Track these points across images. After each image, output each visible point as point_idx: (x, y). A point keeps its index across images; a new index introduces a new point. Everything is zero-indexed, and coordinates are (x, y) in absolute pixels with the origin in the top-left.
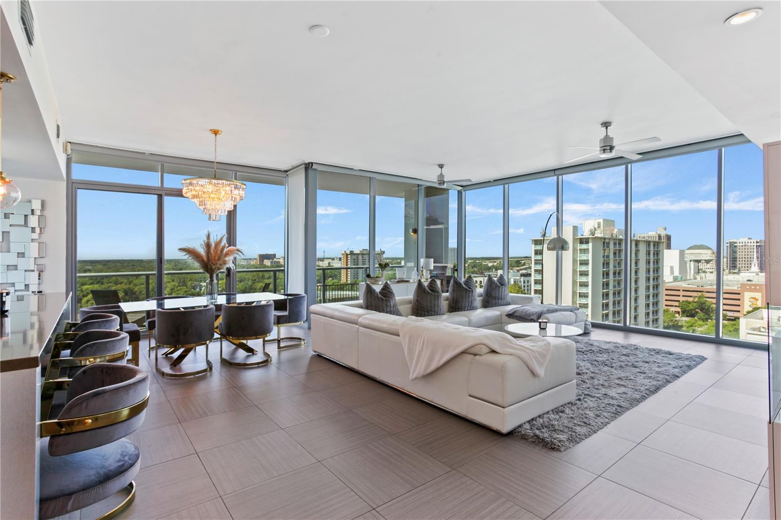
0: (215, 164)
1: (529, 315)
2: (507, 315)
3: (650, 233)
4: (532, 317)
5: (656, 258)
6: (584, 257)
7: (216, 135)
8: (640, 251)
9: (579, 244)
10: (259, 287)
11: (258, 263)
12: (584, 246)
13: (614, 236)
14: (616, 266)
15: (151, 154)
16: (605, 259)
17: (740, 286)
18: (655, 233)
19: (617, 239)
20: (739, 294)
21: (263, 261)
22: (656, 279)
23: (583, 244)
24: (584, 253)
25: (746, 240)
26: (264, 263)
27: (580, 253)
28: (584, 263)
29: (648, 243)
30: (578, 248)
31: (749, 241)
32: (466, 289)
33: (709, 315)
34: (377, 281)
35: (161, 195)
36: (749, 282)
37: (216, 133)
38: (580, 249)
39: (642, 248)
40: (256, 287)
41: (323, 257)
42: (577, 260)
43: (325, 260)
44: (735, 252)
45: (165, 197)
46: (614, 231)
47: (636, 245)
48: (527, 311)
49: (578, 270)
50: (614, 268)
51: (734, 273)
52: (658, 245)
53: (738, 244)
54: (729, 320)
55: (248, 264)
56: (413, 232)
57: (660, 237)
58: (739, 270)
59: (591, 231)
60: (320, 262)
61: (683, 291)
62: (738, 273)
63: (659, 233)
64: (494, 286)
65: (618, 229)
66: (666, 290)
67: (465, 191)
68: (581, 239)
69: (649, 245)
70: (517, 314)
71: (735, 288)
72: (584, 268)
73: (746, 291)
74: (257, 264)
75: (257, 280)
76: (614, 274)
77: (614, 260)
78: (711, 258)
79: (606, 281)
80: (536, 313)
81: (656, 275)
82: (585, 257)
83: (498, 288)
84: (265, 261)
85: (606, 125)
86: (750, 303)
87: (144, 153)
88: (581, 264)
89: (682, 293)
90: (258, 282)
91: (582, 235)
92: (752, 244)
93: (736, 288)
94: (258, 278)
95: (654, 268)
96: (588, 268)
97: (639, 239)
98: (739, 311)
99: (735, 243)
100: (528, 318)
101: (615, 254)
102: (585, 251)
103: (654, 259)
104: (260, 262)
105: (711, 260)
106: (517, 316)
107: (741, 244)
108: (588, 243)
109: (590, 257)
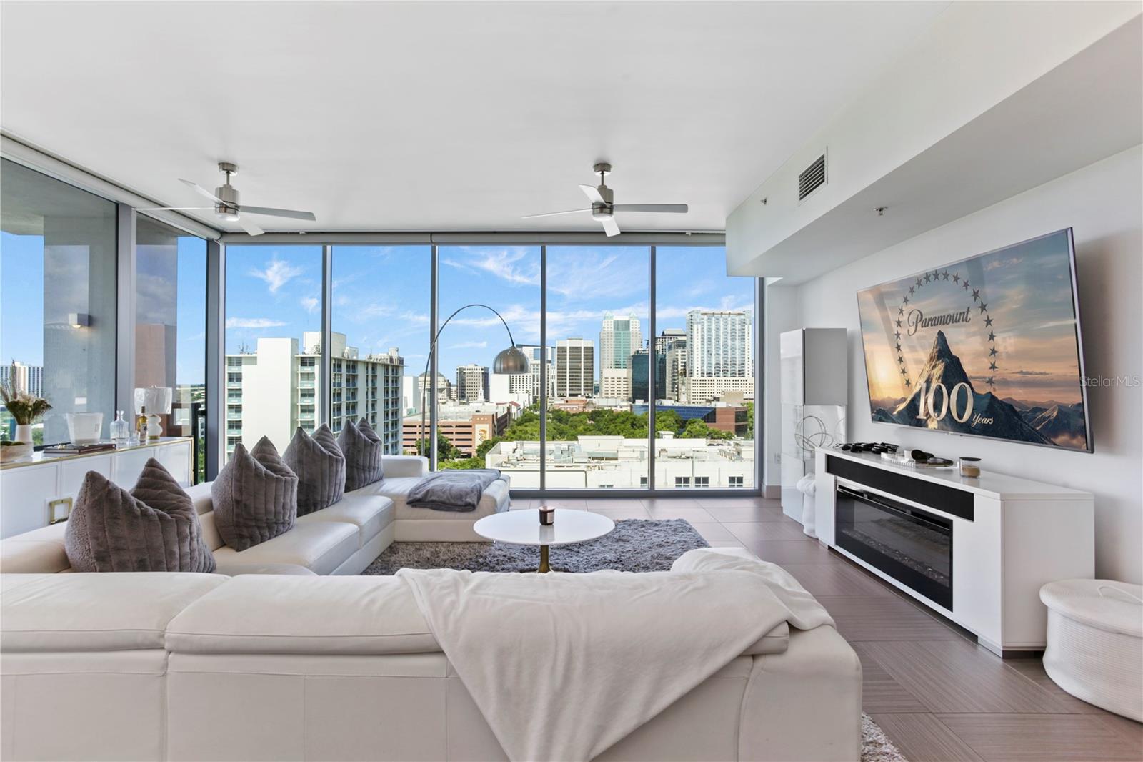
1: (460, 496)
2: (409, 503)
3: (381, 354)
4: (468, 500)
5: (395, 386)
6: (307, 385)
8: (378, 377)
9: (300, 366)
12: (308, 369)
13: (346, 356)
14: (349, 397)
16: (336, 388)
17: (471, 417)
18: (385, 355)
19: (350, 361)
20: (471, 427)
22: (395, 413)
23: (306, 365)
24: (308, 380)
25: (473, 366)
27: (302, 380)
28: (308, 394)
29: (386, 367)
30: (299, 372)
31: (476, 368)
32: (330, 456)
33: (445, 453)
34: (13, 455)
36: (478, 414)
38: (301, 374)
39: (380, 372)
42: (298, 390)
44: (464, 380)
46: (345, 349)
47: (373, 369)
48: (450, 490)
49: (299, 404)
50: (347, 400)
51: (464, 403)
52: (396, 370)
53: (466, 371)
54: (463, 457)
56: (78, 324)
57: (391, 360)
58: (468, 400)
59: (317, 348)
61: (457, 427)
62: (468, 403)
63: (390, 354)
64: (361, 445)
65: (350, 347)
66: (404, 426)
67: (226, 244)
68: (302, 358)
69: (387, 370)
70: (433, 498)
71: (466, 421)
72: (307, 401)
73: (477, 423)
76: (347, 409)
77: (347, 389)
78: (443, 387)
79: (338, 419)
80: (472, 491)
81: (395, 408)
82: (309, 385)
83: (369, 449)
85: (603, 167)
86: (480, 437)
88: (303, 395)
89: (455, 430)
91: (304, 353)
92: (478, 371)
93: (468, 421)
95: (393, 399)
96: (314, 401)
97: (375, 361)
98: (471, 446)
99: (464, 369)
100: (460, 503)
101: (348, 381)
102: (309, 376)
103: (393, 388)
105: (443, 389)
106: (433, 501)
107: (469, 371)
108: (314, 365)
109: (316, 385)
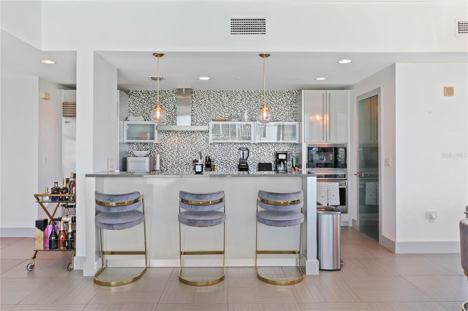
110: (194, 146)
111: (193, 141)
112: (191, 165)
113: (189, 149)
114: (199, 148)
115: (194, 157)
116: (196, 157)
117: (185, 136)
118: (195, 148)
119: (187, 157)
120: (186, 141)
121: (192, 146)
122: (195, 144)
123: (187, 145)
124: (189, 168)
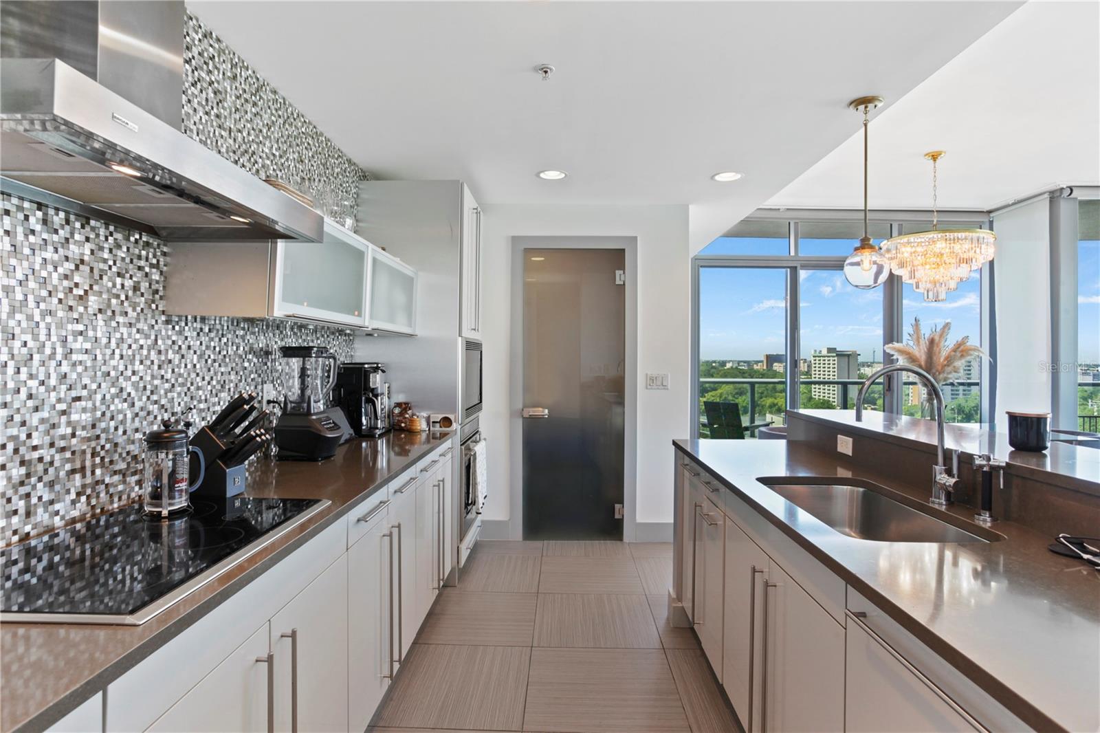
0: (935, 213)
7: (935, 160)
10: (768, 404)
11: (765, 368)
15: (788, 209)
21: (772, 366)
26: (775, 368)
35: (796, 267)
37: (934, 157)
40: (763, 403)
41: (872, 361)
43: (875, 365)
45: (801, 271)
55: (750, 370)
60: (866, 369)
74: (764, 370)
75: (765, 392)
84: (775, 364)
87: (779, 209)
90: (766, 397)
94: (767, 389)
104: (767, 367)
110: (80, 327)
111: (81, 292)
112: (62, 474)
113: (48, 351)
114: (113, 345)
115: (84, 410)
116: (95, 409)
117: (20, 237)
118: (88, 346)
119: (34, 420)
120: (32, 284)
121: (70, 327)
122: (91, 311)
123: (37, 318)
124: (45, 499)
